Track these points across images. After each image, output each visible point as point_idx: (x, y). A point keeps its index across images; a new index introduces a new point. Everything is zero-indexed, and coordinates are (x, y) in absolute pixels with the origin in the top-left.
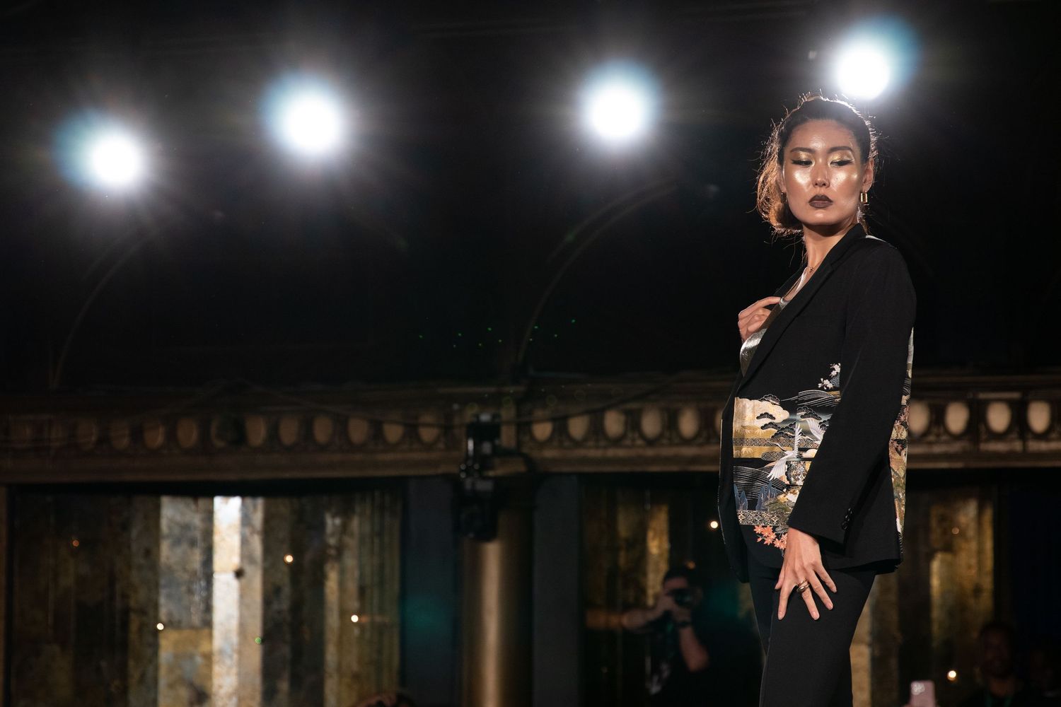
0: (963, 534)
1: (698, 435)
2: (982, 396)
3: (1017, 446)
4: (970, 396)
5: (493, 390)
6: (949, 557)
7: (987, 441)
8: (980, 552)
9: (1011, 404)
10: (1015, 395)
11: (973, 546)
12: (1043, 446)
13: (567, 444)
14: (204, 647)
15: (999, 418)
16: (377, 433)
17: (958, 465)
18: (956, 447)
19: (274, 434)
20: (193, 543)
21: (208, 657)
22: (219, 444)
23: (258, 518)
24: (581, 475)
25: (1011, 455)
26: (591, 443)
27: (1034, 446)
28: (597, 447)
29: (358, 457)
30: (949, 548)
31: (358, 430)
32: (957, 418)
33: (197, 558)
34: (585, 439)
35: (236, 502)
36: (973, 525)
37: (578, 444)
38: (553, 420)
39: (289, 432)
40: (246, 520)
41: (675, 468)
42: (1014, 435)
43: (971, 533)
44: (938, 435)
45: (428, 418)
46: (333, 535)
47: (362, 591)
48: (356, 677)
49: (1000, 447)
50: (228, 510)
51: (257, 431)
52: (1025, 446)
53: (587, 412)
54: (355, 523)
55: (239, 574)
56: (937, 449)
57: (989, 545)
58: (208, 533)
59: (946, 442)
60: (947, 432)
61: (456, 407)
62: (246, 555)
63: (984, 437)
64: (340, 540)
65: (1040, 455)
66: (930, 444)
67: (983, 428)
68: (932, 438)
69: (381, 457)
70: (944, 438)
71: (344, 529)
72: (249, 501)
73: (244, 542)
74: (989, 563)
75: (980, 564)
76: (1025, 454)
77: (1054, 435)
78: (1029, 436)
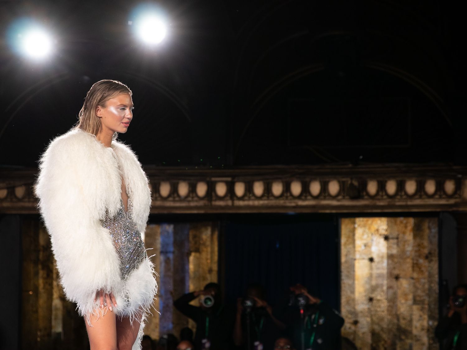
0: (204, 244)
2: (213, 179)
3: (230, 203)
4: (208, 179)
6: (198, 255)
7: (215, 200)
8: (212, 252)
9: (227, 183)
10: (229, 179)
11: (209, 249)
12: (241, 203)
13: (14, 200)
15: (221, 190)
17: (202, 212)
18: (201, 203)
24: (21, 215)
25: (226, 207)
26: (26, 200)
27: (237, 203)
28: (29, 202)
30: (197, 250)
32: (202, 189)
34: (24, 197)
36: (209, 240)
37: (20, 200)
38: (7, 188)
42: (228, 198)
43: (208, 243)
44: (193, 198)
49: (221, 203)
52: (233, 203)
53: (25, 185)
56: (192, 204)
57: (216, 249)
59: (196, 201)
60: (197, 196)
63: (214, 198)
65: (239, 207)
66: (189, 201)
67: (213, 194)
68: (190, 199)
70: (196, 199)
74: (216, 258)
75: (212, 258)
76: (233, 207)
77: (246, 198)
78: (235, 198)
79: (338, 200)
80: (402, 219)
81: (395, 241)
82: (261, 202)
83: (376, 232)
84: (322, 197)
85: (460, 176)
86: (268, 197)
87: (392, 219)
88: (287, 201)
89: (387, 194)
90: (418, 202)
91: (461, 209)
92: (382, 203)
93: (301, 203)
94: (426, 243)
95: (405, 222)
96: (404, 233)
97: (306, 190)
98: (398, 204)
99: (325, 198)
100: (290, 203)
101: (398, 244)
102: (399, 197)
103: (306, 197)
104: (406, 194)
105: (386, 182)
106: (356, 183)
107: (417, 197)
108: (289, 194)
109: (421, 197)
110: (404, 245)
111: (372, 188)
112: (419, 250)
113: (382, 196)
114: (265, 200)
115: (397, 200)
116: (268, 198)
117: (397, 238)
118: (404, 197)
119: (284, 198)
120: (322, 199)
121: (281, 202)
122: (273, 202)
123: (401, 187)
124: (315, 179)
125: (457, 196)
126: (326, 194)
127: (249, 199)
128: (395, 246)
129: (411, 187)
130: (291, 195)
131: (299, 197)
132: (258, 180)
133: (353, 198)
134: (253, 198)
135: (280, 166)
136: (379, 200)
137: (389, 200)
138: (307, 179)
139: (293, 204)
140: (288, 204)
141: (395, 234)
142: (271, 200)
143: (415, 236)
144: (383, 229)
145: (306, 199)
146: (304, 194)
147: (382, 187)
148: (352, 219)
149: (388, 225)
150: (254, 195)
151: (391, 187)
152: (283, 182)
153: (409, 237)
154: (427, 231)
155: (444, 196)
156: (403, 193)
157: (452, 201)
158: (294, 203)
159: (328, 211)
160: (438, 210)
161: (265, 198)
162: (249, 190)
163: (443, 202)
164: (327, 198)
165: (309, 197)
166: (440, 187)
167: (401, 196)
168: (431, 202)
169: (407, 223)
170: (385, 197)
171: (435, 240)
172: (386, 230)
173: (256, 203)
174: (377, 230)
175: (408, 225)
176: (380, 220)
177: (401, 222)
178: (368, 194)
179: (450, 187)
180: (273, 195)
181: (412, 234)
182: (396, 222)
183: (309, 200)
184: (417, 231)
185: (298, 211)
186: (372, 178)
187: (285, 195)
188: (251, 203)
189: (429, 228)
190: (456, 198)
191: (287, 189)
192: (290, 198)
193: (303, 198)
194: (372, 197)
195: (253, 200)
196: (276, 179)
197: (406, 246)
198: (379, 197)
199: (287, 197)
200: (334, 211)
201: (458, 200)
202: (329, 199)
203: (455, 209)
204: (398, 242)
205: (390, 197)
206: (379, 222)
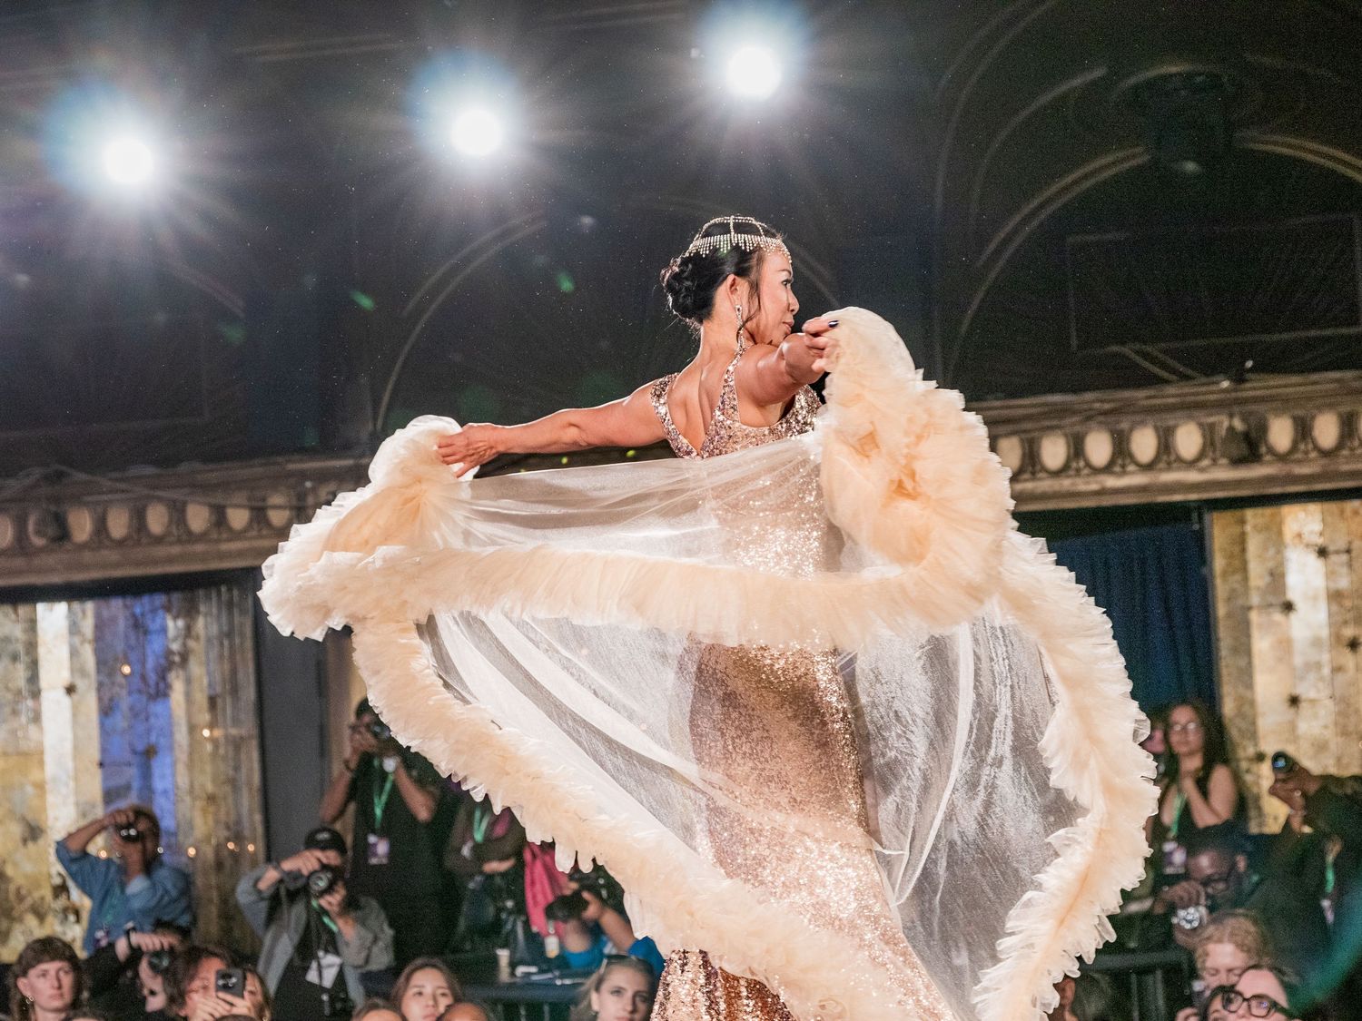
5: (350, 462)
14: (35, 775)
16: (220, 520)
19: (101, 527)
20: (15, 658)
21: (40, 787)
22: (38, 541)
23: (88, 625)
29: (199, 548)
31: (198, 518)
33: (20, 673)
35: (61, 608)
39: (119, 524)
40: (74, 629)
45: (276, 499)
46: (175, 639)
47: (213, 702)
48: (211, 799)
50: (53, 618)
51: (82, 525)
54: (200, 623)
55: (70, 690)
58: (32, 646)
61: (308, 484)
62: (77, 668)
64: (184, 645)
69: (225, 547)
71: (189, 631)
72: (76, 605)
73: (74, 653)
79: (1202, 470)
80: (1356, 503)
81: (1344, 557)
82: (1018, 487)
83: (1297, 541)
84: (1162, 465)
86: (1033, 473)
87: (1333, 507)
88: (1078, 481)
89: (1316, 448)
92: (1306, 470)
93: (1111, 482)
97: (1121, 450)
98: (1345, 468)
99: (1169, 467)
100: (1088, 483)
101: (1350, 565)
102: (1345, 452)
103: (1123, 466)
105: (1313, 418)
106: (1240, 425)
108: (1082, 464)
111: (1280, 433)
113: (1306, 453)
114: (1026, 480)
115: (1342, 460)
116: (1033, 476)
117: (1348, 551)
119: (1072, 472)
120: (1161, 470)
121: (1066, 484)
122: (1045, 485)
123: (1349, 427)
124: (1143, 423)
126: (1173, 458)
128: (1344, 570)
130: (1088, 465)
131: (1107, 469)
132: (1007, 436)
133: (1238, 462)
135: (1057, 398)
136: (1299, 462)
137: (1324, 461)
138: (1124, 425)
139: (1094, 487)
140: (1083, 487)
141: (1341, 543)
142: (1040, 479)
144: (1311, 532)
145: (1124, 473)
146: (1120, 461)
147: (1303, 430)
148: (1238, 513)
149: (1323, 520)
151: (1326, 430)
152: (1066, 435)
156: (1356, 441)
158: (1096, 482)
159: (1178, 498)
161: (1026, 476)
164: (1175, 465)
165: (1131, 468)
167: (1352, 449)
170: (1313, 455)
172: (1321, 534)
174: (1299, 535)
176: (1305, 510)
177: (1356, 512)
178: (1271, 451)
180: (1044, 469)
182: (1342, 512)
183: (1133, 473)
185: (1107, 502)
186: (1279, 412)
187: (1074, 465)
191: (1077, 449)
192: (1086, 471)
193: (1117, 469)
194: (1282, 458)
196: (1050, 429)
198: (1299, 456)
199: (1078, 471)
200: (1193, 496)
202: (1179, 469)
204: (1351, 560)
205: (1325, 454)
206: (1302, 515)
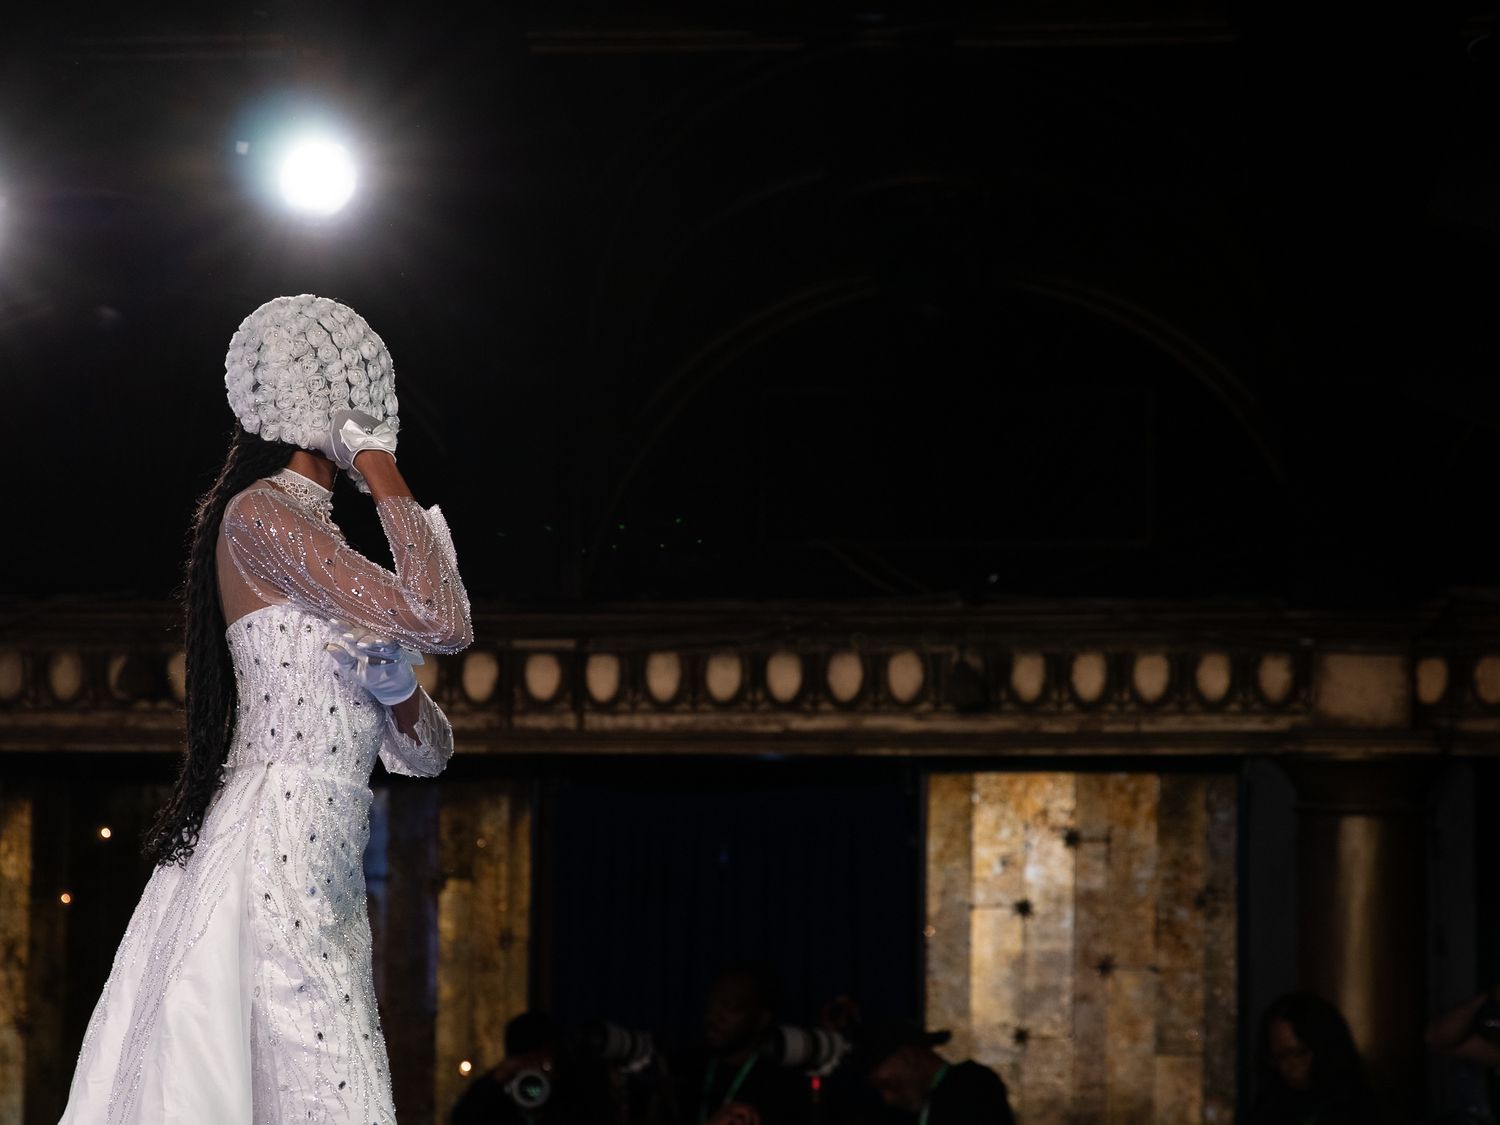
0: (486, 853)
1: (81, 694)
2: (519, 644)
3: (570, 721)
4: (501, 643)
6: (466, 886)
7: (524, 713)
8: (513, 878)
9: (561, 657)
10: (569, 644)
11: (503, 869)
12: (608, 722)
15: (543, 678)
17: (480, 749)
18: (478, 721)
25: (561, 734)
27: (595, 721)
30: (466, 873)
32: (480, 676)
36: (502, 838)
41: (41, 747)
42: (565, 705)
43: (501, 849)
44: (450, 703)
49: (544, 722)
52: (580, 721)
57: (525, 868)
59: (464, 714)
60: (465, 697)
63: (519, 706)
65: (603, 736)
67: (517, 691)
70: (463, 706)
74: (524, 898)
75: (511, 899)
76: (581, 734)
77: (624, 706)
78: (587, 706)
79: (920, 717)
80: (1122, 777)
81: (1101, 848)
82: (672, 720)
83: (1040, 820)
84: (867, 706)
85: (1307, 642)
86: (694, 704)
87: (1091, 779)
88: (754, 718)
89: (1075, 698)
90: (1172, 724)
91: (1310, 749)
92: (1058, 728)
93: (798, 723)
94: (1198, 856)
95: (1131, 787)
96: (1129, 824)
97: (815, 683)
98: (1109, 728)
99: (876, 710)
100: (766, 723)
101: (1108, 860)
102: (1112, 708)
103: (815, 704)
104: (1136, 697)
105: (1072, 659)
106: (975, 662)
107: (1171, 707)
108: (760, 696)
109: (1182, 710)
110: (1129, 863)
111: (1028, 677)
112: (1177, 879)
113: (1060, 704)
114: (684, 712)
115: (1106, 717)
116: (694, 710)
117: (1108, 840)
118: (1131, 707)
119: (746, 706)
120: (866, 713)
121: (737, 720)
122: (709, 720)
123: (1119, 675)
124: (844, 648)
125: (1297, 706)
126: (881, 697)
127: (634, 710)
128: (1100, 866)
129: (1151, 676)
130: (769, 697)
131: (794, 705)
132: (663, 649)
133: (966, 710)
134: (645, 706)
136: (1049, 715)
137: (1083, 717)
138: (822, 649)
139: (774, 728)
140: (759, 728)
141: (1100, 827)
142: (704, 712)
143: (1163, 835)
144: (1062, 811)
145: (815, 712)
146: (811, 697)
147: (1059, 675)
148: (964, 778)
149: (1077, 796)
150: (648, 696)
151: (1089, 677)
152: (741, 656)
153: (1145, 835)
154: (1202, 817)
155: (1257, 706)
156: (1126, 696)
157: (1282, 723)
158: (778, 722)
159: (885, 751)
160: (1239, 751)
161: (685, 706)
162: (633, 680)
163: (1253, 724)
164: (884, 707)
165: (826, 706)
166: (1244, 678)
167: (1121, 705)
168: (1216, 723)
169: (1138, 791)
170: (1069, 707)
171: (1228, 847)
172: (1072, 814)
173: (656, 722)
174: (1044, 813)
175: (1142, 797)
176: (1053, 781)
177: (1121, 789)
178: (1014, 696)
179: (1275, 676)
180: (709, 698)
181: (1153, 826)
182: (1103, 787)
183: (827, 713)
184: (1171, 817)
185: (792, 749)
186: (1028, 647)
187: (749, 696)
188: (638, 722)
189: (1210, 808)
190: (1296, 712)
191: (755, 677)
192: (764, 706)
193: (807, 706)
194: (1028, 708)
195: (644, 712)
196: (721, 647)
197: (1136, 866)
198: (1051, 707)
199: (754, 705)
200: (905, 752)
201: (1300, 719)
202: (888, 713)
203: (1291, 747)
204: (1109, 851)
205: (1084, 706)
206: (1049, 786)
